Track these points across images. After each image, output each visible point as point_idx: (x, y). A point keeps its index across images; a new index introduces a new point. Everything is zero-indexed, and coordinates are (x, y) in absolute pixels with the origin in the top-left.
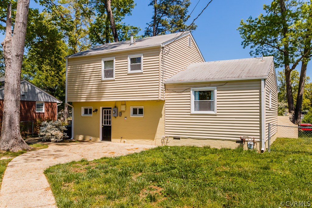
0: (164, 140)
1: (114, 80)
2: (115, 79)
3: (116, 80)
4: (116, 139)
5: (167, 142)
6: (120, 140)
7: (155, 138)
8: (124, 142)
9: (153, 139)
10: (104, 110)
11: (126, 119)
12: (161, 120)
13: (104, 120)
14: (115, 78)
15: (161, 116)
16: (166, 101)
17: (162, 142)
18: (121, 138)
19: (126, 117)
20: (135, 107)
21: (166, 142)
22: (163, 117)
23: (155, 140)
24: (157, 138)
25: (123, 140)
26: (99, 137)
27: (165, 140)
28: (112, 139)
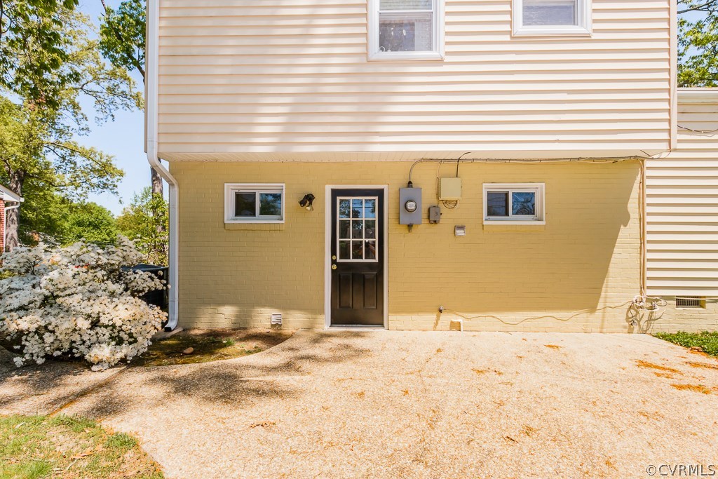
0: (638, 312)
1: (440, 62)
2: (443, 54)
3: (448, 59)
4: (415, 317)
5: (650, 319)
6: (433, 317)
7: (600, 306)
8: (456, 326)
9: (593, 309)
10: (339, 199)
11: (460, 232)
12: (628, 234)
13: (338, 240)
14: (447, 53)
15: (625, 220)
16: (648, 163)
17: (627, 318)
18: (441, 311)
19: (462, 228)
20: (499, 187)
21: (646, 318)
22: (634, 223)
23: (598, 314)
24: (608, 305)
25: (446, 318)
26: (322, 312)
27: (645, 313)
28: (390, 318)
